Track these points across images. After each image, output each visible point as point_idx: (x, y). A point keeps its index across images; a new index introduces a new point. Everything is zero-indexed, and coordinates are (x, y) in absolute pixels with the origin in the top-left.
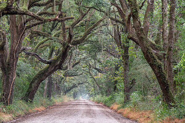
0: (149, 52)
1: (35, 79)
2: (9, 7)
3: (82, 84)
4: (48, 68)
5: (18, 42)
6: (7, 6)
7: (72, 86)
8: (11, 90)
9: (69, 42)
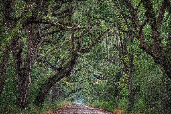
0: (167, 61)
1: (45, 84)
2: (34, 16)
3: (80, 89)
4: (58, 74)
5: (33, 49)
6: (32, 15)
7: (70, 91)
8: (26, 94)
9: (78, 50)
